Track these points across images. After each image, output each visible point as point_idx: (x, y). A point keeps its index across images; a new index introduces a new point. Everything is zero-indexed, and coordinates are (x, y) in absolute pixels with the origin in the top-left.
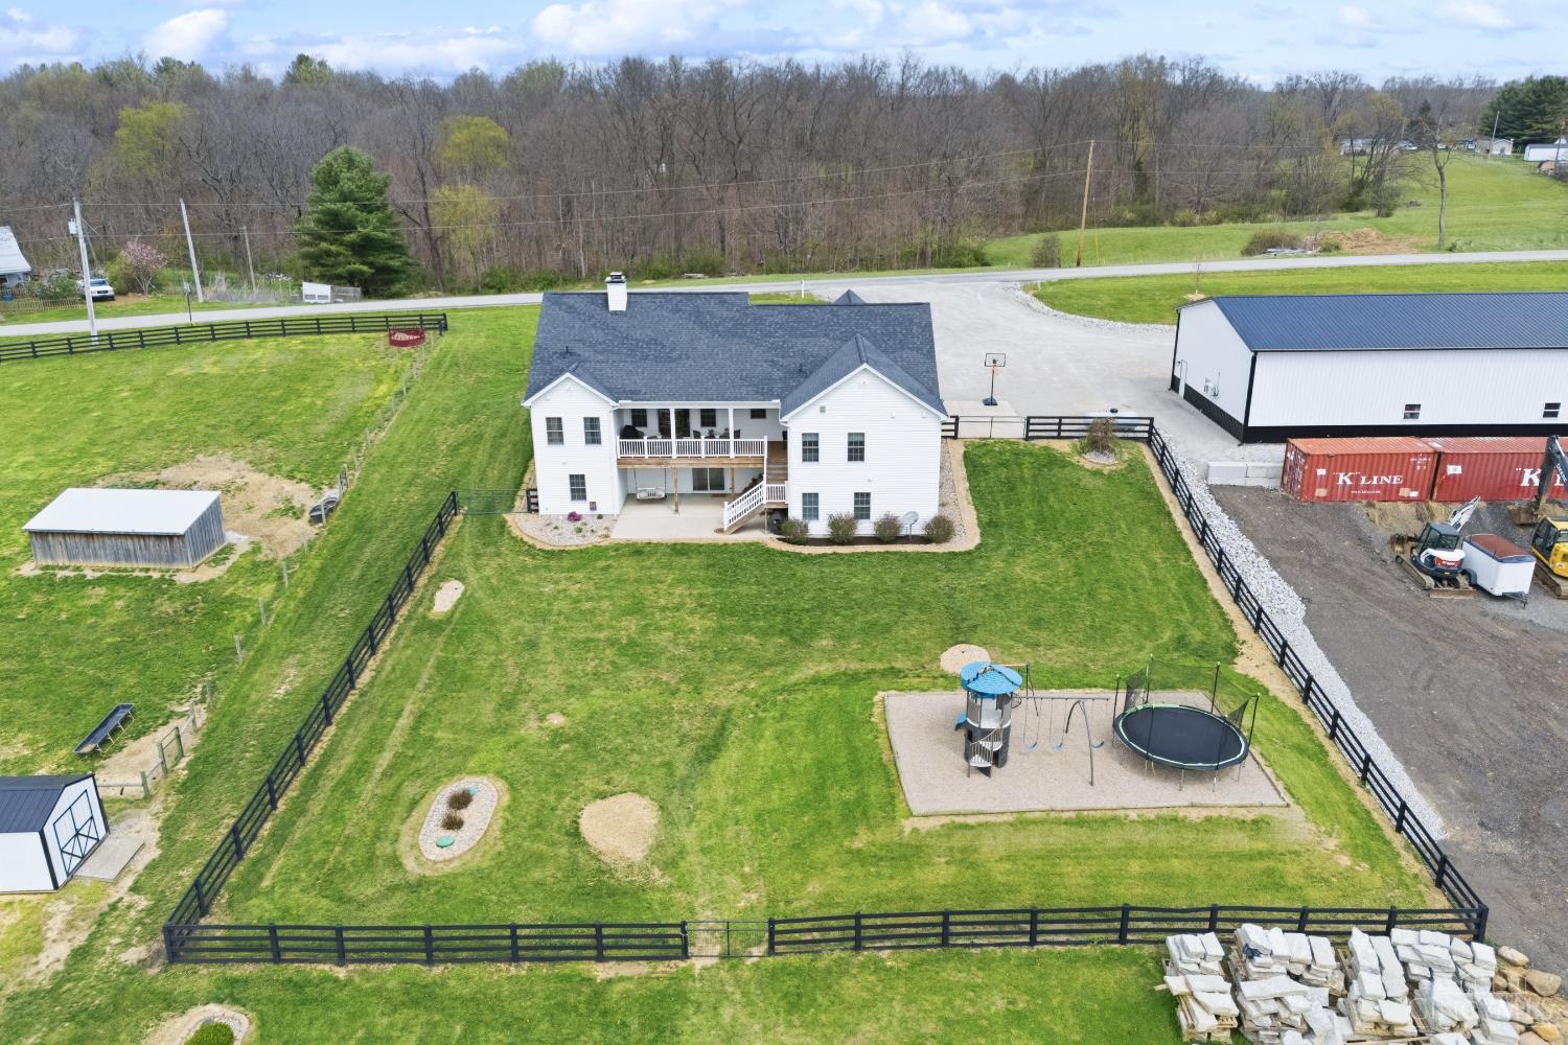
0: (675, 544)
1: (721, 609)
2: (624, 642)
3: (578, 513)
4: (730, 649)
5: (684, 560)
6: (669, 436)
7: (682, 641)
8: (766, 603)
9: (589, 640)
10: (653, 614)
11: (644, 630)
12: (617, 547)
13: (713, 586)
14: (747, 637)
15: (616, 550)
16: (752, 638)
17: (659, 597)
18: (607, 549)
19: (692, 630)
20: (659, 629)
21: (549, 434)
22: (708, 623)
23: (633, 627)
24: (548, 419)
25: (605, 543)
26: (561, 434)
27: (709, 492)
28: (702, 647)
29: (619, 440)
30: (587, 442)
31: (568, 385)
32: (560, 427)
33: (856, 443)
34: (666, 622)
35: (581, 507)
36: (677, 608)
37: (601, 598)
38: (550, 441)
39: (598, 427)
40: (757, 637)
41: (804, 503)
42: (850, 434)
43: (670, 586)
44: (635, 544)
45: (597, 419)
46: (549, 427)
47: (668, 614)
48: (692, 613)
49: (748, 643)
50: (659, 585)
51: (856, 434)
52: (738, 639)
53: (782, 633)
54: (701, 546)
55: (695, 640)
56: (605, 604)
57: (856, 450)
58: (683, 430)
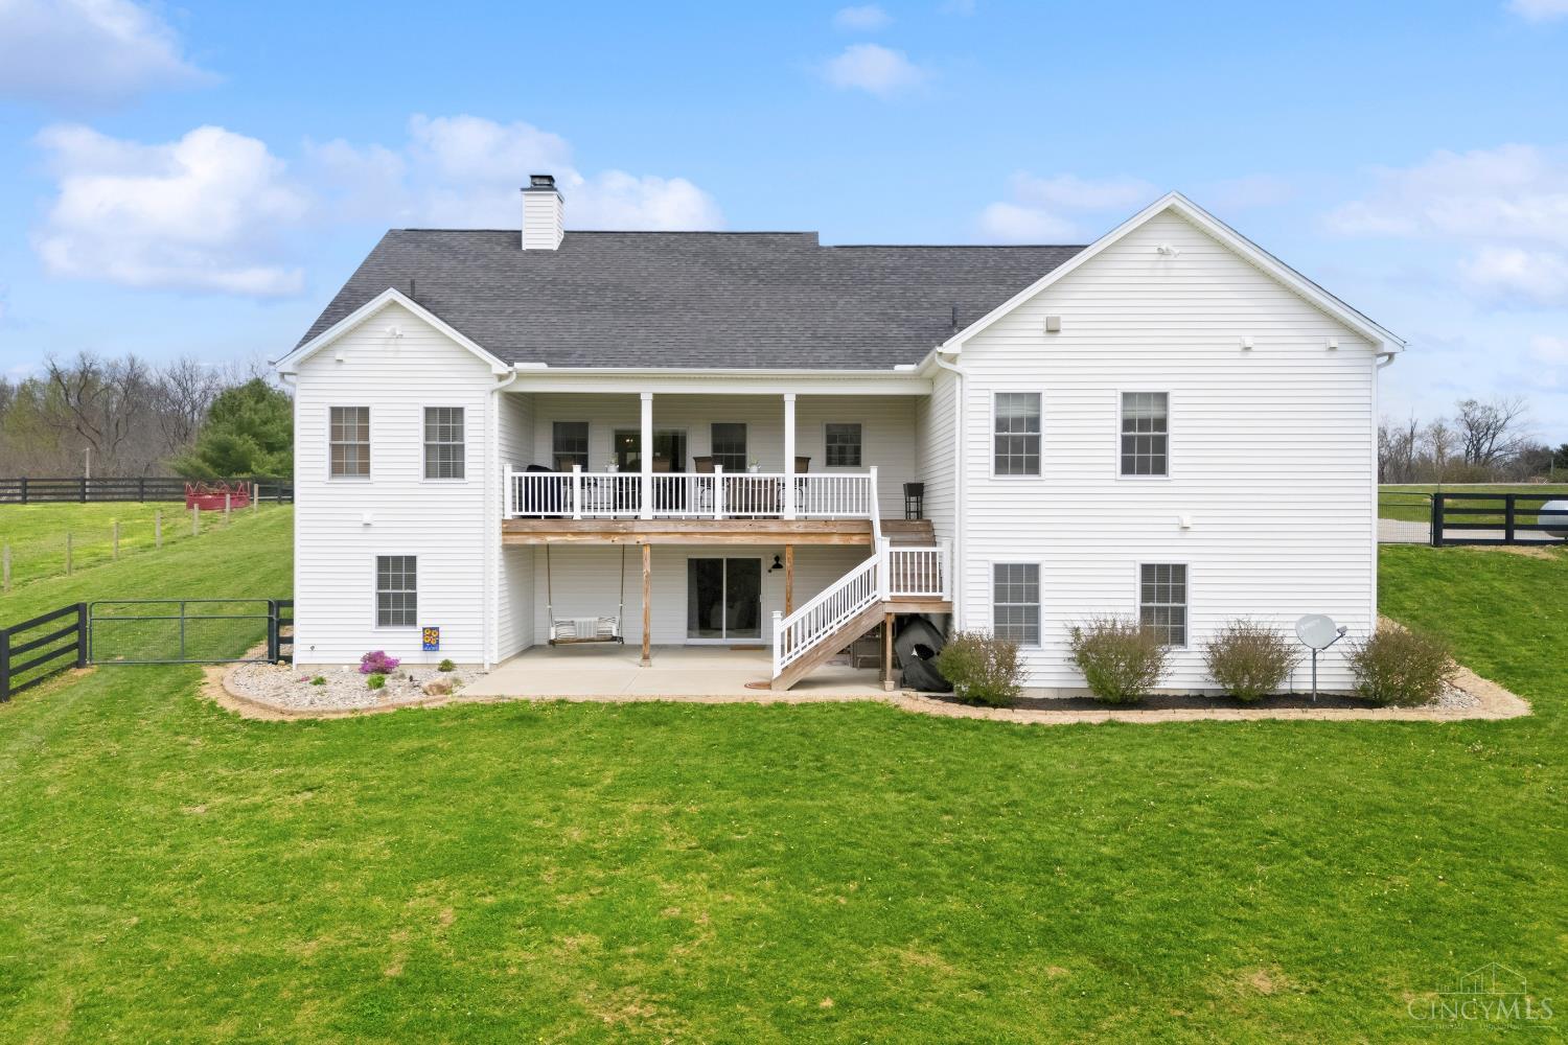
0: (636, 704)
1: (789, 855)
2: (394, 971)
3: (390, 655)
4: (844, 1005)
5: (660, 734)
6: (636, 466)
7: (636, 970)
8: (946, 838)
9: (252, 965)
10: (532, 872)
11: (486, 929)
12: (466, 714)
13: (753, 794)
14: (908, 956)
15: (464, 716)
16: (933, 959)
17: (565, 822)
18: (436, 715)
19: (678, 929)
20: (547, 922)
21: (336, 450)
22: (744, 903)
23: (448, 914)
24: (336, 412)
25: (438, 702)
26: (365, 450)
27: (724, 640)
28: (724, 992)
29: (509, 473)
30: (429, 473)
31: (393, 325)
32: (364, 433)
33: (1144, 424)
34: (583, 898)
35: (401, 644)
36: (628, 854)
37: (365, 827)
38: (337, 469)
39: (458, 433)
40: (952, 956)
41: (1000, 594)
42: (1128, 397)
43: (609, 791)
44: (517, 704)
45: (458, 412)
46: (336, 432)
47: (594, 871)
48: (679, 868)
49: (923, 981)
50: (573, 792)
51: (1146, 396)
52: (875, 965)
53: (1051, 939)
54: (711, 707)
55: (690, 965)
56: (373, 846)
57: (1144, 441)
58: (670, 452)
